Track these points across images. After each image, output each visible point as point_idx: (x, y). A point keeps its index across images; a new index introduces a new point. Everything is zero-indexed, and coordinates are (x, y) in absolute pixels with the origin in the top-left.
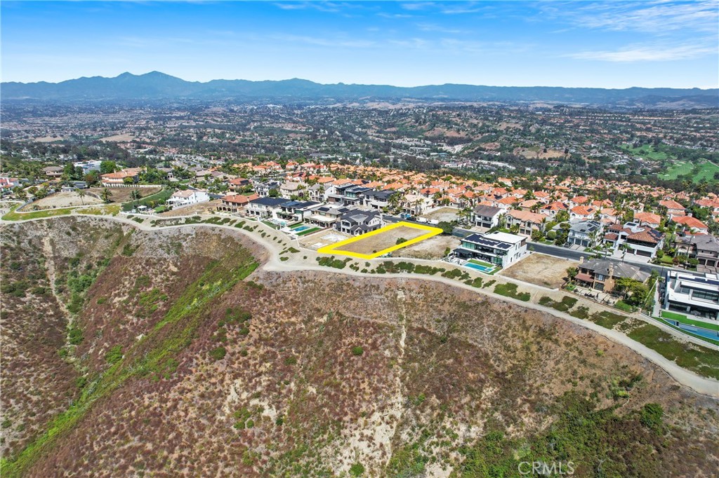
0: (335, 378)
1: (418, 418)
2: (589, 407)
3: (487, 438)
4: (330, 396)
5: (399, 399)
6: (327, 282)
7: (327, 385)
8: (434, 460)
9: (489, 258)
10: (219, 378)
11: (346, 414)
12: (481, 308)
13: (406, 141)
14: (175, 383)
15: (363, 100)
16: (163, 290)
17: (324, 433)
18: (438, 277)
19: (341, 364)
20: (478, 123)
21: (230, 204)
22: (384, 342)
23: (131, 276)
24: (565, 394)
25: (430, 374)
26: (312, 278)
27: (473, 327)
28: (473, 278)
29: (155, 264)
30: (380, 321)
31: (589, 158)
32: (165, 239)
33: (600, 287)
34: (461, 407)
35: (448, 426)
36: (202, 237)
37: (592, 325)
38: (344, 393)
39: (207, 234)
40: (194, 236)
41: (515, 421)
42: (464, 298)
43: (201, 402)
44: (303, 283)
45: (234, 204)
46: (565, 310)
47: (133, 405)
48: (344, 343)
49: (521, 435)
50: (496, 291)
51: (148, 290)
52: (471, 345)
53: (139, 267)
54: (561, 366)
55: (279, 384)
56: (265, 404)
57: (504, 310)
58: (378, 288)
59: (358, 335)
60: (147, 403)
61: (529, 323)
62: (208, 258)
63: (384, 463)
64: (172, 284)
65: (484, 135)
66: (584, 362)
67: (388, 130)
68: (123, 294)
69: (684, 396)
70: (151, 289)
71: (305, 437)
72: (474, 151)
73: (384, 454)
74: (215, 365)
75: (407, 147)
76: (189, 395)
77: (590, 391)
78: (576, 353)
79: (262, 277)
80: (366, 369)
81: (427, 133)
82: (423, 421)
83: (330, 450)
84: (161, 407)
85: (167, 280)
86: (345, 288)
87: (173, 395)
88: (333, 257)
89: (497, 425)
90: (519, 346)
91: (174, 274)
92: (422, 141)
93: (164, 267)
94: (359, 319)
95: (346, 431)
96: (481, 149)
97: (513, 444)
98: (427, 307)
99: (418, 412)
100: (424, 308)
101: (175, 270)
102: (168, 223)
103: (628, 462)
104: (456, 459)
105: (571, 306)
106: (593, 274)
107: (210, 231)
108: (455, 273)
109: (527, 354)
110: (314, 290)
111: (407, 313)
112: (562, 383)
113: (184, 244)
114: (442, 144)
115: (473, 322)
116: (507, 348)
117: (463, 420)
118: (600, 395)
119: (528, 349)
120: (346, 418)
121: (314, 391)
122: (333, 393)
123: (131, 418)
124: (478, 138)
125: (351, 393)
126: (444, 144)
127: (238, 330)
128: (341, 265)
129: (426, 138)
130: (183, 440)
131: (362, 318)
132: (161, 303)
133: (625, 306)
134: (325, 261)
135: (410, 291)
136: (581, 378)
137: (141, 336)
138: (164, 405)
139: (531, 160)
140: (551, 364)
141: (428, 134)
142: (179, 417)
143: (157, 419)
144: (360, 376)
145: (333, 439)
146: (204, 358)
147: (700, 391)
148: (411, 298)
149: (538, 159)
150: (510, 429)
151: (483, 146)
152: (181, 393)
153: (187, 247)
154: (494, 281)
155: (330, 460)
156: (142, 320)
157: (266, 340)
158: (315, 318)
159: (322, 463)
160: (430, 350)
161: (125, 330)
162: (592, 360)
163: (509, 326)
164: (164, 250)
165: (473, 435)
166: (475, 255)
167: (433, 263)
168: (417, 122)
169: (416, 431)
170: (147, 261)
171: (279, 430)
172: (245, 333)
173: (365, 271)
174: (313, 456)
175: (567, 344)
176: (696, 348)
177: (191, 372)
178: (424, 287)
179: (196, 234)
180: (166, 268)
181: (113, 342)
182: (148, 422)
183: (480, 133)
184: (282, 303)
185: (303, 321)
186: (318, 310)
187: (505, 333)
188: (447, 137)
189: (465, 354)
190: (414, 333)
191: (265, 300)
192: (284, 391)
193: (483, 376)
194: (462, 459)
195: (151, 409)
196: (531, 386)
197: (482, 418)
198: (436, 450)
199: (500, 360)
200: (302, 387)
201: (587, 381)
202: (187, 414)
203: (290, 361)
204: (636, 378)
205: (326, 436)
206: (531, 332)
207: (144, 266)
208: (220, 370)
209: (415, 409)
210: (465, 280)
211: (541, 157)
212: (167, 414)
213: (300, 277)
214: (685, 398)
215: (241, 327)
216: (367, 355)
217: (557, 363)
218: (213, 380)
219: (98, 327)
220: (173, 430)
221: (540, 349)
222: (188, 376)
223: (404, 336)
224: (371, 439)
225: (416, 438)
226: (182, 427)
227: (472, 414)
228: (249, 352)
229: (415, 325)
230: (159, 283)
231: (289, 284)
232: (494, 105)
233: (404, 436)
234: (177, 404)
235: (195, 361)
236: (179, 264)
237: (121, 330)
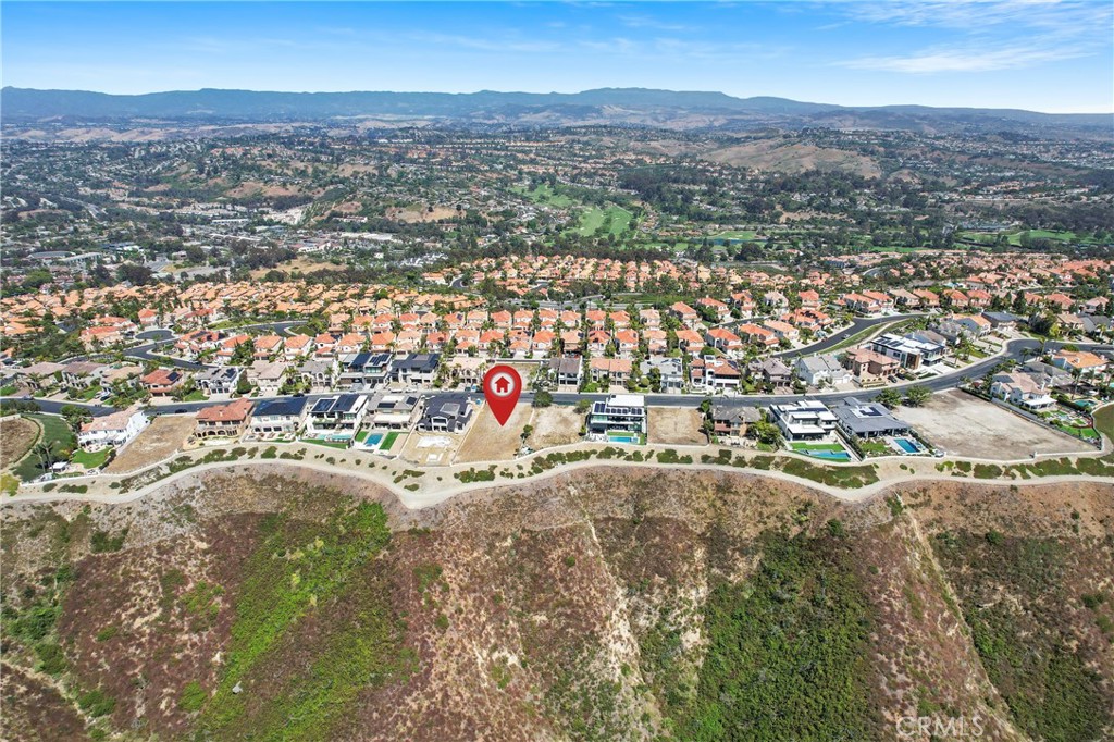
0: (563, 597)
1: (650, 601)
2: (785, 537)
3: (716, 592)
4: (567, 616)
5: (620, 592)
6: (490, 500)
7: (558, 606)
8: (685, 629)
9: (625, 427)
10: (460, 647)
11: (595, 625)
12: (661, 481)
13: (198, 209)
14: (428, 672)
15: (47, 123)
16: (209, 581)
17: (581, 652)
18: (593, 462)
19: (562, 580)
20: (306, 167)
21: (219, 424)
22: (583, 544)
23: (145, 579)
24: (761, 533)
25: (641, 558)
26: (469, 501)
27: (661, 501)
28: (631, 453)
29: (172, 548)
30: (570, 524)
31: (489, 215)
32: (163, 506)
33: (736, 433)
34: (685, 576)
35: (683, 595)
36: (219, 486)
37: (753, 471)
38: (581, 607)
39: (224, 481)
40: (203, 488)
41: (733, 570)
42: (638, 476)
43: (462, 679)
44: (463, 510)
45: (224, 423)
46: (726, 463)
47: (401, 716)
48: (553, 559)
49: (741, 578)
50: (661, 461)
51: (187, 589)
52: (668, 519)
53: (150, 561)
54: (748, 512)
55: (502, 627)
56: (505, 653)
57: (680, 478)
58: (550, 491)
59: (561, 546)
60: (415, 707)
61: (705, 483)
62: (253, 514)
63: (636, 654)
64: (214, 568)
65: (327, 188)
66: (764, 503)
67: (151, 189)
68: (149, 609)
69: (846, 507)
70: (191, 585)
71: (561, 665)
72: (325, 218)
73: (633, 646)
74: (448, 635)
75: (206, 221)
76: (449, 678)
77: (779, 525)
78: (755, 498)
79: (418, 519)
80: (585, 575)
81: (232, 192)
82: (656, 601)
83: (597, 664)
84: (432, 703)
85: (203, 564)
86: (517, 501)
87: (435, 685)
88: (472, 469)
89: (717, 579)
90: (705, 505)
91: (208, 553)
92: (229, 207)
93: (187, 547)
94: (552, 529)
95: (603, 640)
96: (334, 214)
97: (740, 588)
98: (604, 494)
99: (647, 596)
100: (602, 496)
101: (204, 546)
102: (145, 479)
103: (837, 565)
104: (699, 621)
105: (730, 458)
106: (728, 423)
107: (228, 475)
108: (608, 453)
109: (716, 511)
110: (478, 514)
111: (586, 506)
112: (755, 525)
113: (193, 504)
114: (265, 209)
115: (659, 496)
116: (697, 511)
117: (692, 586)
118: (788, 525)
119: (714, 506)
120: (597, 628)
121: (544, 618)
122: (569, 612)
123: (410, 730)
124: (320, 195)
125: (587, 604)
126: (270, 210)
127: (439, 589)
128: (488, 476)
129: (234, 202)
130: (478, 722)
131: (555, 528)
132: (219, 599)
133: (765, 446)
134: (466, 477)
135: (579, 483)
136: (768, 517)
137: (218, 656)
138: (434, 700)
139: (416, 225)
140: (740, 512)
141: (235, 194)
142: (457, 704)
143: (437, 716)
144: (585, 585)
145: (595, 652)
146: (434, 633)
147: (852, 500)
148: (583, 490)
149: (424, 223)
150: (732, 577)
151: (337, 209)
152: (441, 679)
153: (201, 508)
154: (652, 451)
155: (603, 672)
156: (205, 633)
157: (467, 588)
158: (497, 544)
159: (595, 679)
160: (626, 535)
161: (188, 657)
162: (769, 500)
163: (690, 491)
164: (171, 522)
165: (702, 595)
166: (610, 426)
167: (580, 446)
168: (201, 172)
169: (653, 612)
170: (158, 548)
171: (528, 672)
172: (446, 589)
173: (521, 476)
174: (583, 677)
175: (746, 493)
176: (831, 469)
177: (433, 654)
178: (590, 475)
179: (205, 484)
180: (192, 548)
181: (179, 682)
182: (430, 725)
183: (320, 186)
184: (457, 541)
185: (486, 552)
186: (497, 535)
187: (690, 498)
188: (271, 198)
189: (667, 528)
190: (602, 525)
191: (440, 544)
192: (509, 633)
193: (689, 543)
194: (702, 618)
195: (424, 710)
196: (733, 537)
197: (703, 577)
198: (683, 620)
199: (695, 523)
200: (525, 620)
201: (773, 518)
202: (462, 696)
203: (496, 599)
204: (808, 504)
205: (585, 654)
206: (710, 491)
207: (158, 556)
208: (455, 638)
209: (642, 594)
210: (623, 457)
211: (429, 220)
212: (444, 706)
213: (457, 505)
214: (849, 510)
215: (439, 584)
216: (579, 562)
217: (744, 510)
218: (456, 652)
219: (130, 673)
220: (461, 719)
221: (725, 503)
222: (434, 659)
223: (593, 530)
224: (620, 637)
225: (655, 620)
226: (469, 712)
227: (695, 577)
228: (462, 607)
229: (600, 516)
230: (196, 573)
231: (451, 517)
232: (303, 128)
233: (642, 622)
234: (446, 691)
235: (429, 641)
236: (204, 535)
237: (179, 661)
